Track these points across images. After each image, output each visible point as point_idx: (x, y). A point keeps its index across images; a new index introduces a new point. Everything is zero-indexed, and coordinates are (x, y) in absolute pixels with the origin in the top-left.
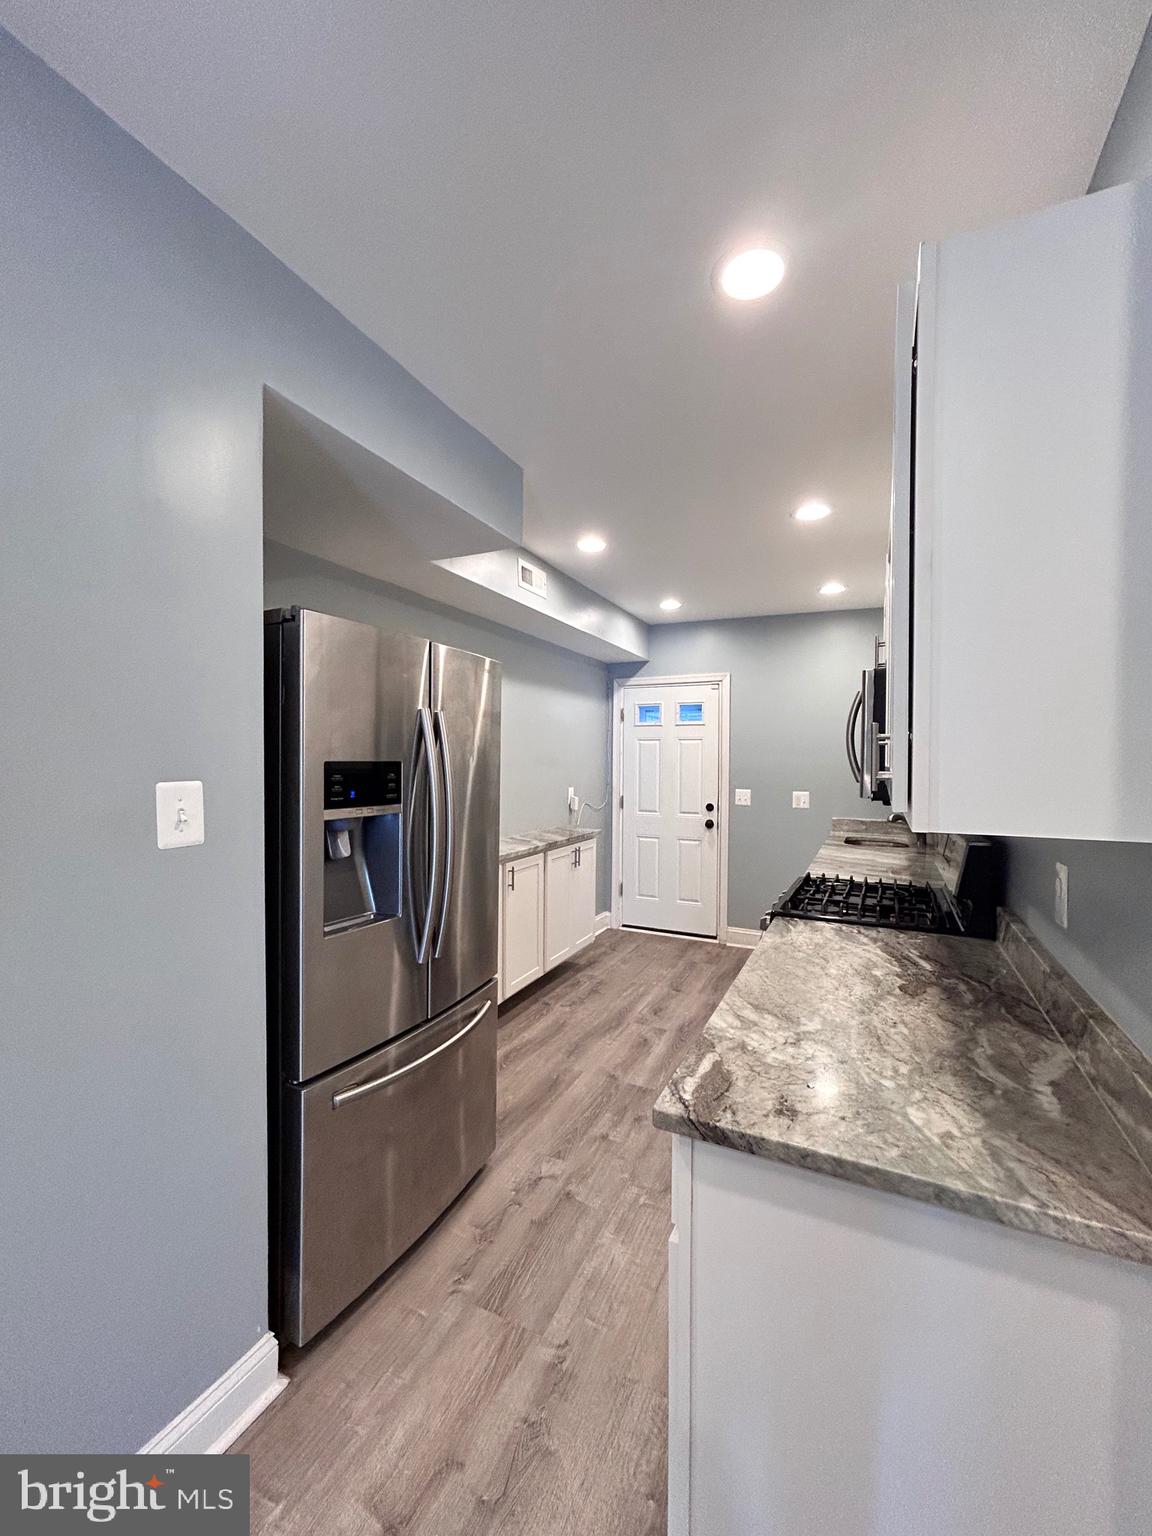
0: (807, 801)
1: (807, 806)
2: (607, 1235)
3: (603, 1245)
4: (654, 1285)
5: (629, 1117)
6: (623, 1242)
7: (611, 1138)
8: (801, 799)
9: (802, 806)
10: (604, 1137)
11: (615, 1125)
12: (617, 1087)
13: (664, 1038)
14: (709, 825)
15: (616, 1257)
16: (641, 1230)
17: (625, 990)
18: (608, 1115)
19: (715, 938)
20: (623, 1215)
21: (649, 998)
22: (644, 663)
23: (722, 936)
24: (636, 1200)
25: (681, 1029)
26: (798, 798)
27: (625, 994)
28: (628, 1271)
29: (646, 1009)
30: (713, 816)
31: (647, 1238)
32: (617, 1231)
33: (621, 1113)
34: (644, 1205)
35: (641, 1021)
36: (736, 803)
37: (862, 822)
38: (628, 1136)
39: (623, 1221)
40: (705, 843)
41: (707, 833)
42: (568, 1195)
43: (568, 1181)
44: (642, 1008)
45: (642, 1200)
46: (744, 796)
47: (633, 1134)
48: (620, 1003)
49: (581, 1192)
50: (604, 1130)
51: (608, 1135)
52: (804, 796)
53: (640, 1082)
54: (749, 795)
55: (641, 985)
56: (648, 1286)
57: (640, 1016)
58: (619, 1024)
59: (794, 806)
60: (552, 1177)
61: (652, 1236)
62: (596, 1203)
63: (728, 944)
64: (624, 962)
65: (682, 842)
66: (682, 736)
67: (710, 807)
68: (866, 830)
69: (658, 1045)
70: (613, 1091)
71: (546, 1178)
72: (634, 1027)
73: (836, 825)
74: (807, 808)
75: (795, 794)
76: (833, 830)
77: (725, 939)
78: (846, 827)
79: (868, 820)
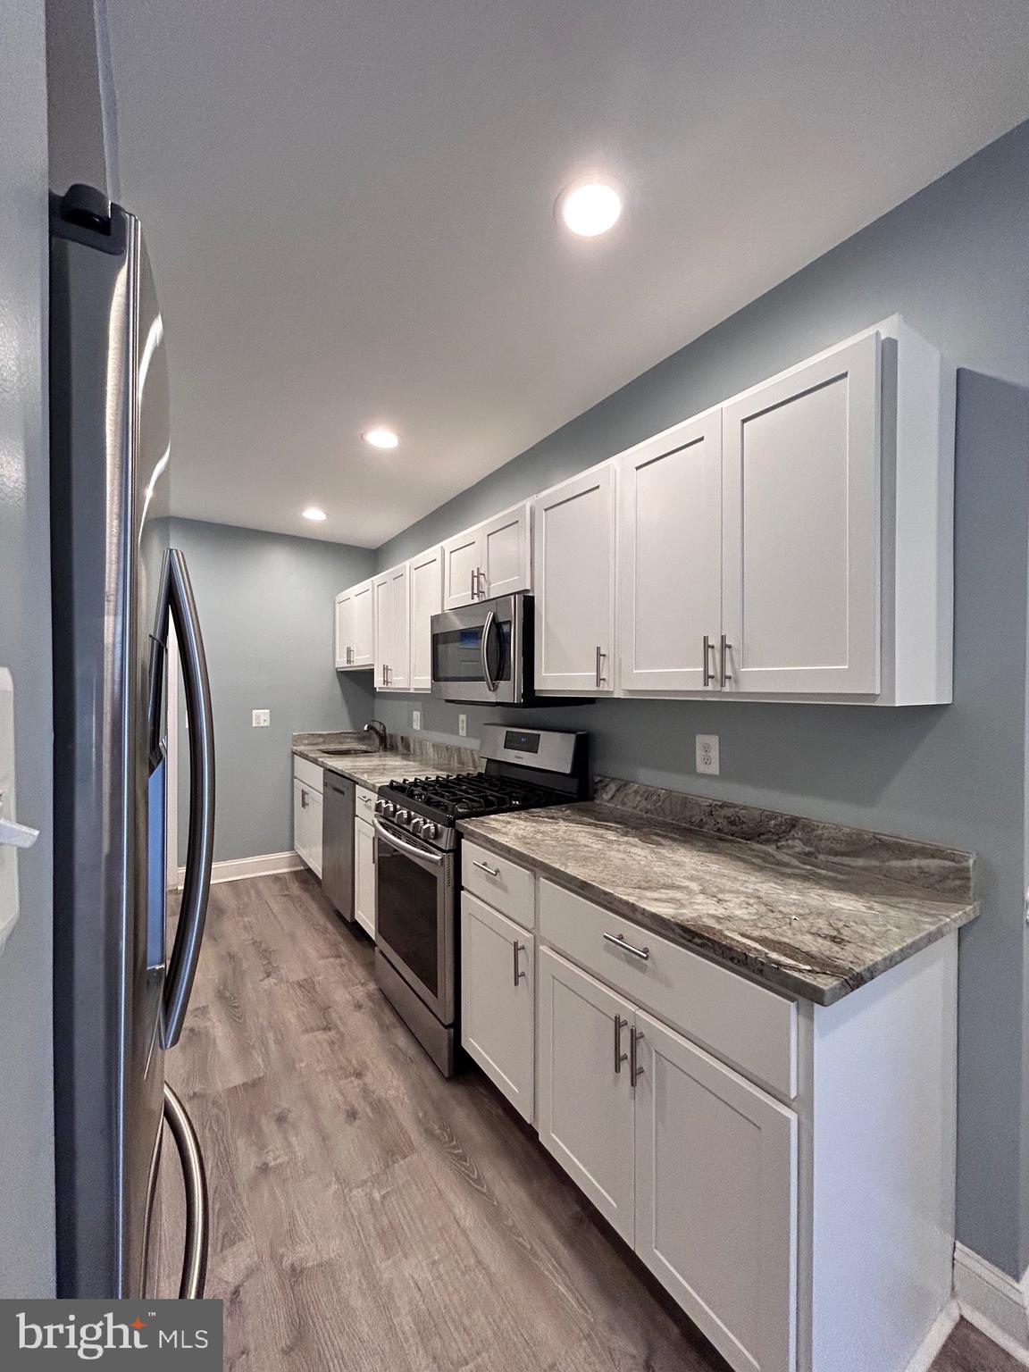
0: (268, 719)
1: (267, 724)
2: (385, 1269)
3: (392, 1281)
4: (472, 1261)
5: (268, 1125)
6: (405, 1256)
7: (272, 1164)
8: (261, 717)
9: (262, 724)
10: (264, 1169)
11: (262, 1147)
12: (215, 1103)
13: (212, 1014)
15: (416, 1276)
16: (408, 1224)
18: (241, 1142)
20: (375, 1229)
23: (170, 881)
24: (371, 1200)
25: (220, 995)
26: (258, 717)
28: (440, 1277)
31: (420, 1226)
32: (388, 1251)
33: (252, 1127)
34: (384, 1197)
37: (320, 735)
38: (290, 1145)
39: (382, 1235)
42: (296, 1273)
43: (276, 1258)
45: (377, 1196)
47: (293, 1140)
49: (305, 1252)
50: (254, 1161)
51: (266, 1164)
52: (265, 714)
53: (237, 1078)
56: (467, 1270)
59: (254, 725)
60: (251, 1273)
61: (421, 1218)
62: (334, 1247)
69: (213, 1027)
70: (215, 1111)
71: (243, 1282)
73: (297, 740)
74: (267, 727)
75: (254, 711)
76: (294, 745)
77: (176, 882)
78: (306, 742)
79: (326, 733)
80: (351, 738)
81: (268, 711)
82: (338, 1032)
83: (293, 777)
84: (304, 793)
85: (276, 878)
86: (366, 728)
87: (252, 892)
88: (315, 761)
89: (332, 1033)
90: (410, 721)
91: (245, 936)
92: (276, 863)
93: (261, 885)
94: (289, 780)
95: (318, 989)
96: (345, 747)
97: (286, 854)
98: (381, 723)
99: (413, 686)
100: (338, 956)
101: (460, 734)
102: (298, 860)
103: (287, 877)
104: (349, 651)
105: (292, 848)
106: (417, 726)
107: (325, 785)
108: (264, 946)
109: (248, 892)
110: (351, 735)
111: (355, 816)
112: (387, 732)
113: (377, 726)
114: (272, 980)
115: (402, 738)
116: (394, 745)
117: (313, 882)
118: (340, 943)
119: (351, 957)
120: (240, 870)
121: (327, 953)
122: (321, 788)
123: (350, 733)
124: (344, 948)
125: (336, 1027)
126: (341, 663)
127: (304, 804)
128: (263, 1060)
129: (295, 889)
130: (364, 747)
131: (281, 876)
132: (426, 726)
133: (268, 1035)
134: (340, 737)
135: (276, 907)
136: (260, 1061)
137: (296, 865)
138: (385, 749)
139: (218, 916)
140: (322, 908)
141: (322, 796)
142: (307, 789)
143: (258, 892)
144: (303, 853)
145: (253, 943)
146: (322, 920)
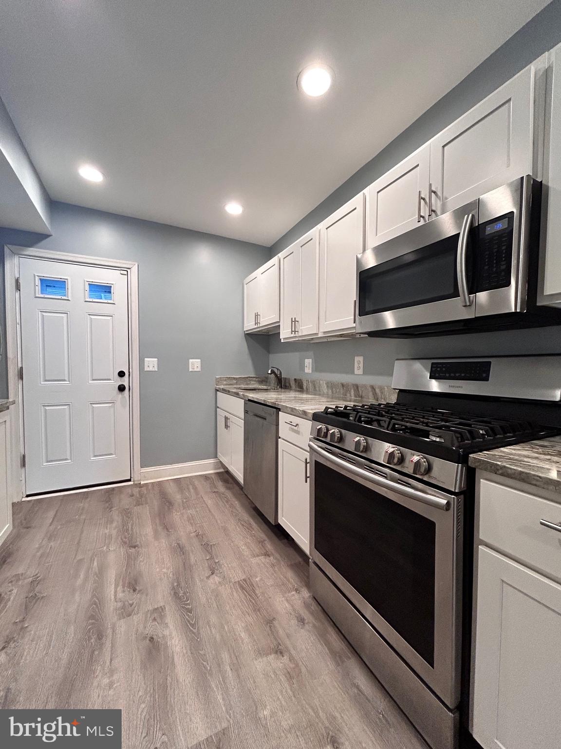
0: (199, 366)
1: (199, 369)
8: (195, 364)
9: (196, 370)
14: (121, 388)
17: (76, 576)
19: (129, 480)
21: (111, 575)
22: (47, 236)
23: (136, 477)
26: (193, 364)
27: (79, 582)
29: (120, 589)
30: (125, 381)
35: (126, 612)
36: (146, 370)
37: (234, 378)
40: (118, 404)
41: (120, 396)
44: (113, 592)
46: (151, 364)
48: (81, 600)
52: (197, 362)
54: (157, 362)
55: (92, 560)
57: (120, 604)
58: (100, 636)
59: (190, 370)
63: (142, 483)
64: (51, 537)
65: (94, 406)
66: (91, 312)
67: (121, 374)
68: (236, 384)
72: (122, 626)
73: (218, 381)
74: (199, 372)
75: (191, 361)
76: (217, 385)
77: (140, 479)
78: (225, 383)
79: (238, 377)
80: (255, 381)
81: (199, 360)
82: (291, 659)
83: (217, 407)
84: (226, 418)
85: (206, 477)
86: (270, 372)
87: (191, 487)
88: (237, 395)
89: (285, 659)
90: (302, 366)
91: (190, 528)
92: (205, 467)
93: (196, 483)
94: (214, 409)
95: (257, 592)
96: (251, 387)
97: (212, 461)
98: (278, 369)
99: (322, 330)
100: (267, 554)
101: (356, 373)
102: (220, 466)
103: (213, 477)
104: (257, 315)
105: (216, 457)
106: (308, 370)
107: (246, 412)
108: (205, 540)
109: (188, 489)
110: (255, 379)
111: (278, 437)
112: (282, 377)
113: (276, 371)
114: (216, 579)
115: (295, 379)
116: (288, 385)
117: (233, 482)
118: (265, 540)
119: (278, 556)
120: (181, 471)
121: (257, 551)
122: (242, 415)
123: (254, 377)
124: (269, 546)
125: (288, 651)
126: (250, 325)
127: (227, 426)
128: (223, 699)
129: (221, 487)
130: (265, 387)
131: (209, 476)
132: (317, 368)
133: (223, 656)
134: (246, 379)
135: (209, 502)
136: (219, 697)
137: (219, 468)
138: (281, 387)
139: (169, 507)
140: (243, 505)
141: (243, 421)
142: (228, 415)
143: (195, 488)
144: (225, 460)
145: (197, 536)
146: (246, 517)
